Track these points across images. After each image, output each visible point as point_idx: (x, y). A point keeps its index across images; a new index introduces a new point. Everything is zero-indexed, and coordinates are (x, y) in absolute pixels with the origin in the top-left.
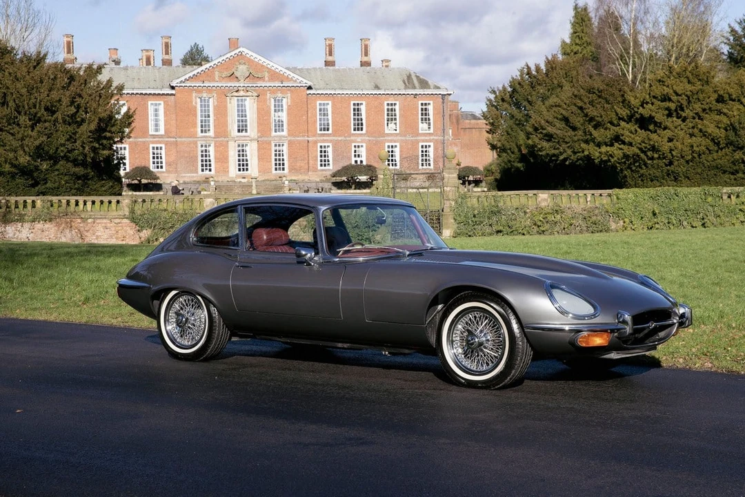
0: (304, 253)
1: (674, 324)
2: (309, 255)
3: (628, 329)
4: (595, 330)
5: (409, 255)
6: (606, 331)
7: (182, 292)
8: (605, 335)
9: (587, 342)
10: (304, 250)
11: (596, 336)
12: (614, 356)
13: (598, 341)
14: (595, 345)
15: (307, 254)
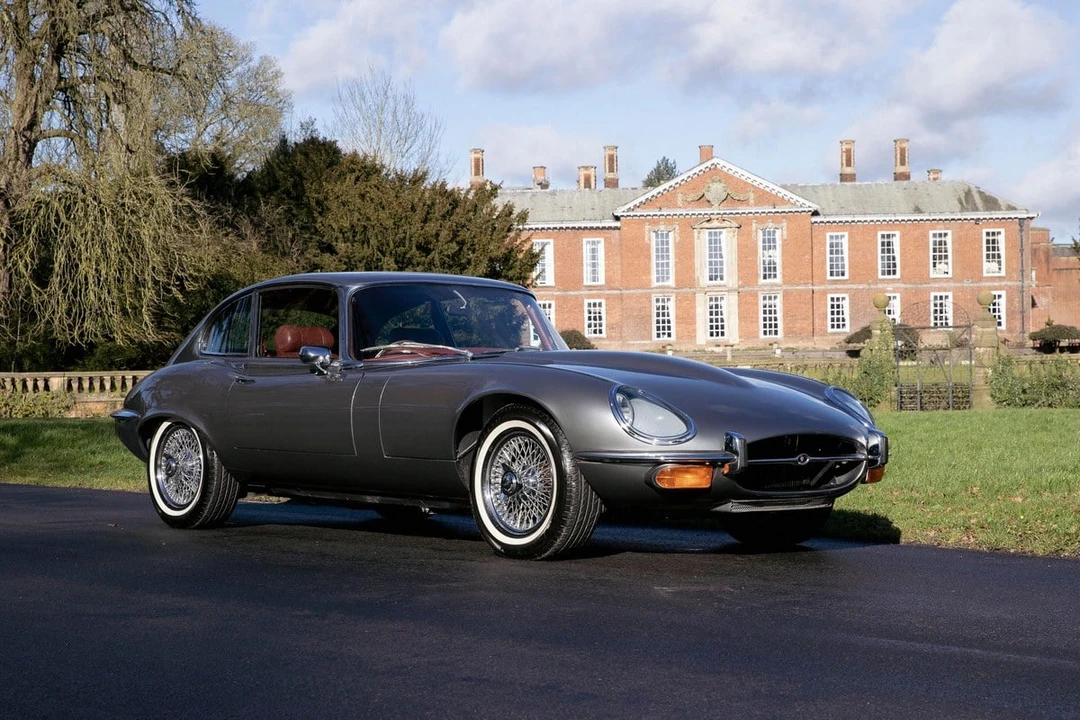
0: (312, 355)
1: (860, 462)
2: (321, 358)
3: (740, 461)
4: (685, 463)
5: (473, 359)
6: (701, 464)
7: (177, 423)
8: (703, 471)
9: (672, 482)
10: (312, 351)
11: (687, 471)
12: (732, 507)
13: (691, 480)
14: (686, 487)
15: (316, 358)
